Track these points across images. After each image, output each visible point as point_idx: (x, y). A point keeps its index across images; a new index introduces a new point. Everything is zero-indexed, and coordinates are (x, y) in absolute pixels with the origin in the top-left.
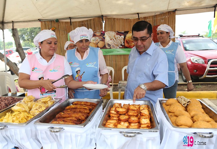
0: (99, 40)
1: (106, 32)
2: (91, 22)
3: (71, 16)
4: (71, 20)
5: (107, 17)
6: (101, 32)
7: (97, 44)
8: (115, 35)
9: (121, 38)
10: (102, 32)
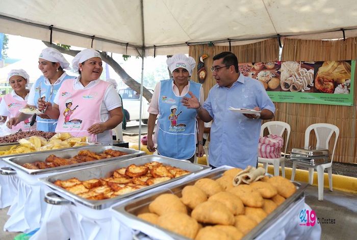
0: (271, 76)
1: (284, 63)
2: (261, 46)
3: (230, 36)
4: (231, 43)
5: (286, 37)
6: (275, 63)
7: (267, 83)
8: (298, 68)
9: (308, 74)
10: (277, 63)
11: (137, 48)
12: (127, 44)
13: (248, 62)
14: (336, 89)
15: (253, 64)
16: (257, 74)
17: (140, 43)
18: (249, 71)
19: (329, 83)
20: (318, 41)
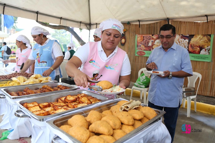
2: (158, 24)
3: (140, 19)
4: (140, 22)
5: (173, 20)
8: (179, 38)
9: (185, 42)
11: (86, 24)
12: (81, 22)
13: (150, 34)
14: (201, 51)
15: (153, 35)
16: (154, 41)
17: (88, 22)
18: (150, 39)
19: (197, 48)
20: (191, 22)
